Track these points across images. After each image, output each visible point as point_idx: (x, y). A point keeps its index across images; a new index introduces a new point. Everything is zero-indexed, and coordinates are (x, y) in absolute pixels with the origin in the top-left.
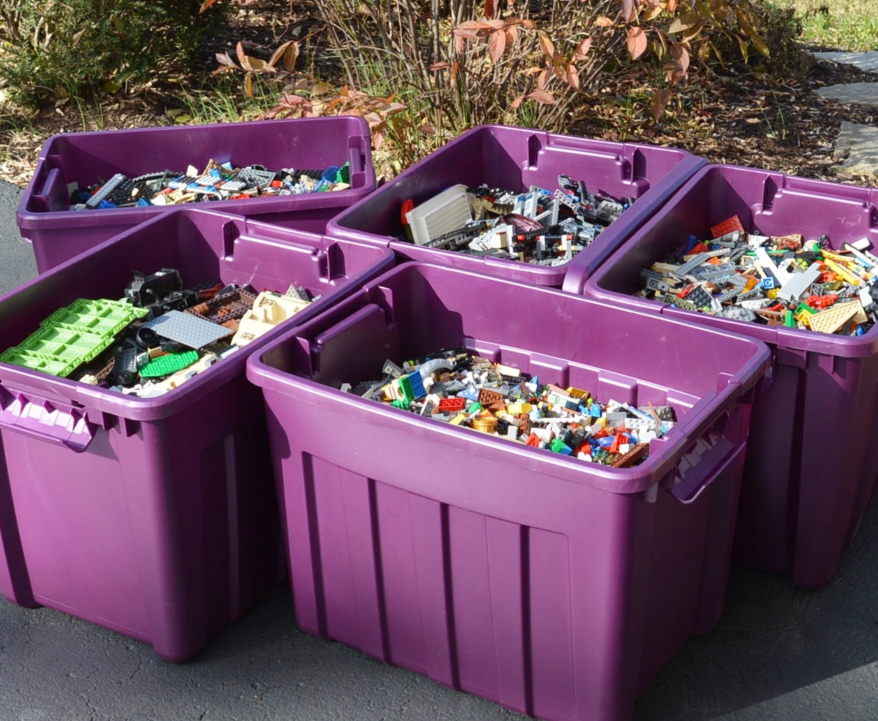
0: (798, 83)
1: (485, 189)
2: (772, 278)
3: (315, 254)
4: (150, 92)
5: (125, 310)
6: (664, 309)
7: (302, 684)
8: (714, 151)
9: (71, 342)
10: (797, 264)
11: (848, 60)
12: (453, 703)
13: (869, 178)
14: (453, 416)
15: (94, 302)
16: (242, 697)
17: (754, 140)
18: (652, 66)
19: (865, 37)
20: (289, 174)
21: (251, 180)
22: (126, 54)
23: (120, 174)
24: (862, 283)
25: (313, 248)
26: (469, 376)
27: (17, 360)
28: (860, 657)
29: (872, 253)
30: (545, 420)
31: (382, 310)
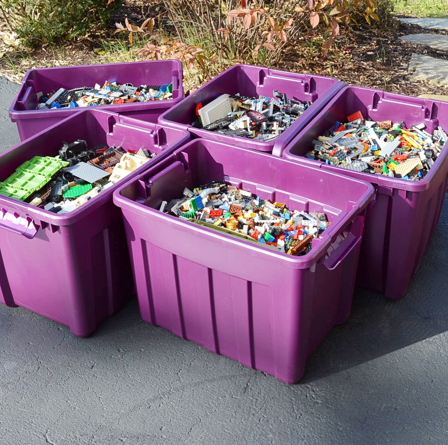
0: (392, 34)
1: (238, 96)
2: (376, 145)
3: (152, 133)
4: (87, 40)
5: (58, 162)
6: (322, 165)
7: (142, 350)
8: (352, 69)
9: (30, 180)
10: (389, 137)
11: (415, 22)
12: (216, 361)
13: (425, 82)
14: (216, 220)
15: (43, 158)
16: (113, 356)
17: (370, 63)
18: (323, 26)
19: (424, 10)
20: (144, 88)
21: (125, 91)
22: (74, 23)
23: (62, 88)
24: (421, 147)
25: (151, 130)
26: (226, 197)
27: (3, 189)
28: (418, 337)
29: (426, 131)
30: (262, 221)
31: (183, 164)
